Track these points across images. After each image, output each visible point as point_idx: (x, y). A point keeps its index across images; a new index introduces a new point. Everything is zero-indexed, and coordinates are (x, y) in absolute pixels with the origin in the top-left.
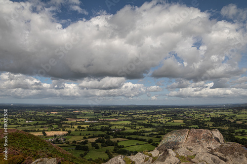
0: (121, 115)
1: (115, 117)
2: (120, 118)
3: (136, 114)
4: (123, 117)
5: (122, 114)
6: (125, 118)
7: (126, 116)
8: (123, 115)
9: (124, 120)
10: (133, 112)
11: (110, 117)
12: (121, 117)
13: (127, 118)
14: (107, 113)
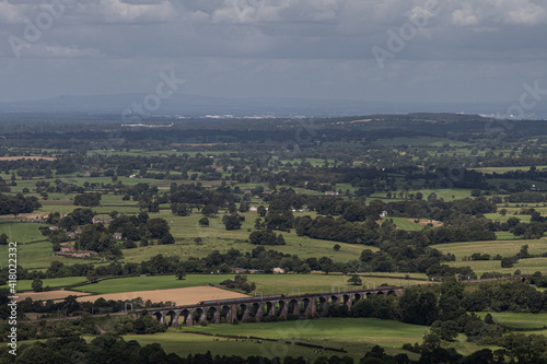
0: (295, 244)
1: (215, 263)
2: (278, 283)
3: (488, 232)
4: (324, 266)
5: (307, 229)
6: (339, 283)
7: (352, 252)
8: (322, 248)
9: (333, 311)
10: (443, 211)
11: (160, 267)
12: (293, 266)
13: (372, 282)
14: (118, 223)
